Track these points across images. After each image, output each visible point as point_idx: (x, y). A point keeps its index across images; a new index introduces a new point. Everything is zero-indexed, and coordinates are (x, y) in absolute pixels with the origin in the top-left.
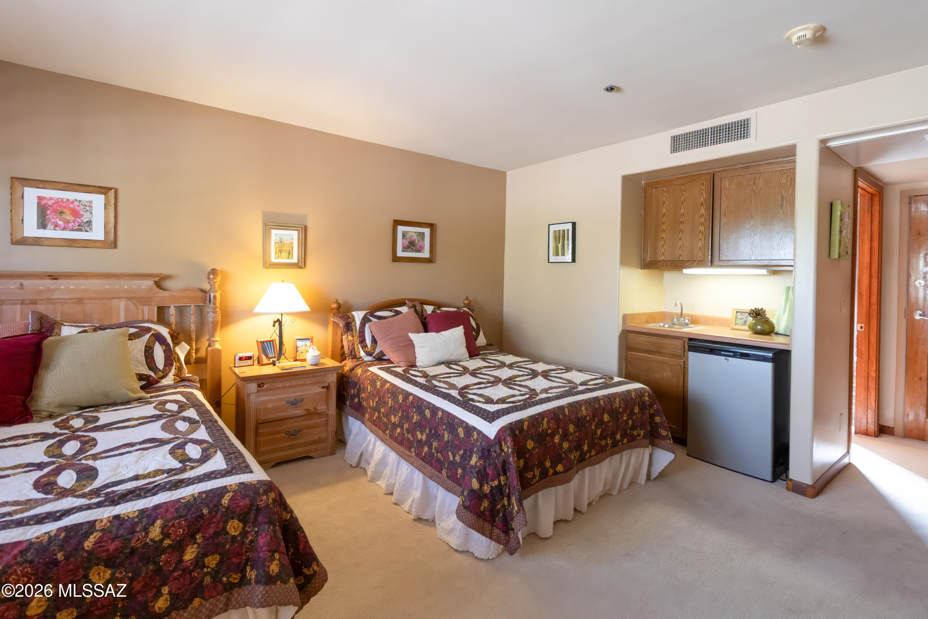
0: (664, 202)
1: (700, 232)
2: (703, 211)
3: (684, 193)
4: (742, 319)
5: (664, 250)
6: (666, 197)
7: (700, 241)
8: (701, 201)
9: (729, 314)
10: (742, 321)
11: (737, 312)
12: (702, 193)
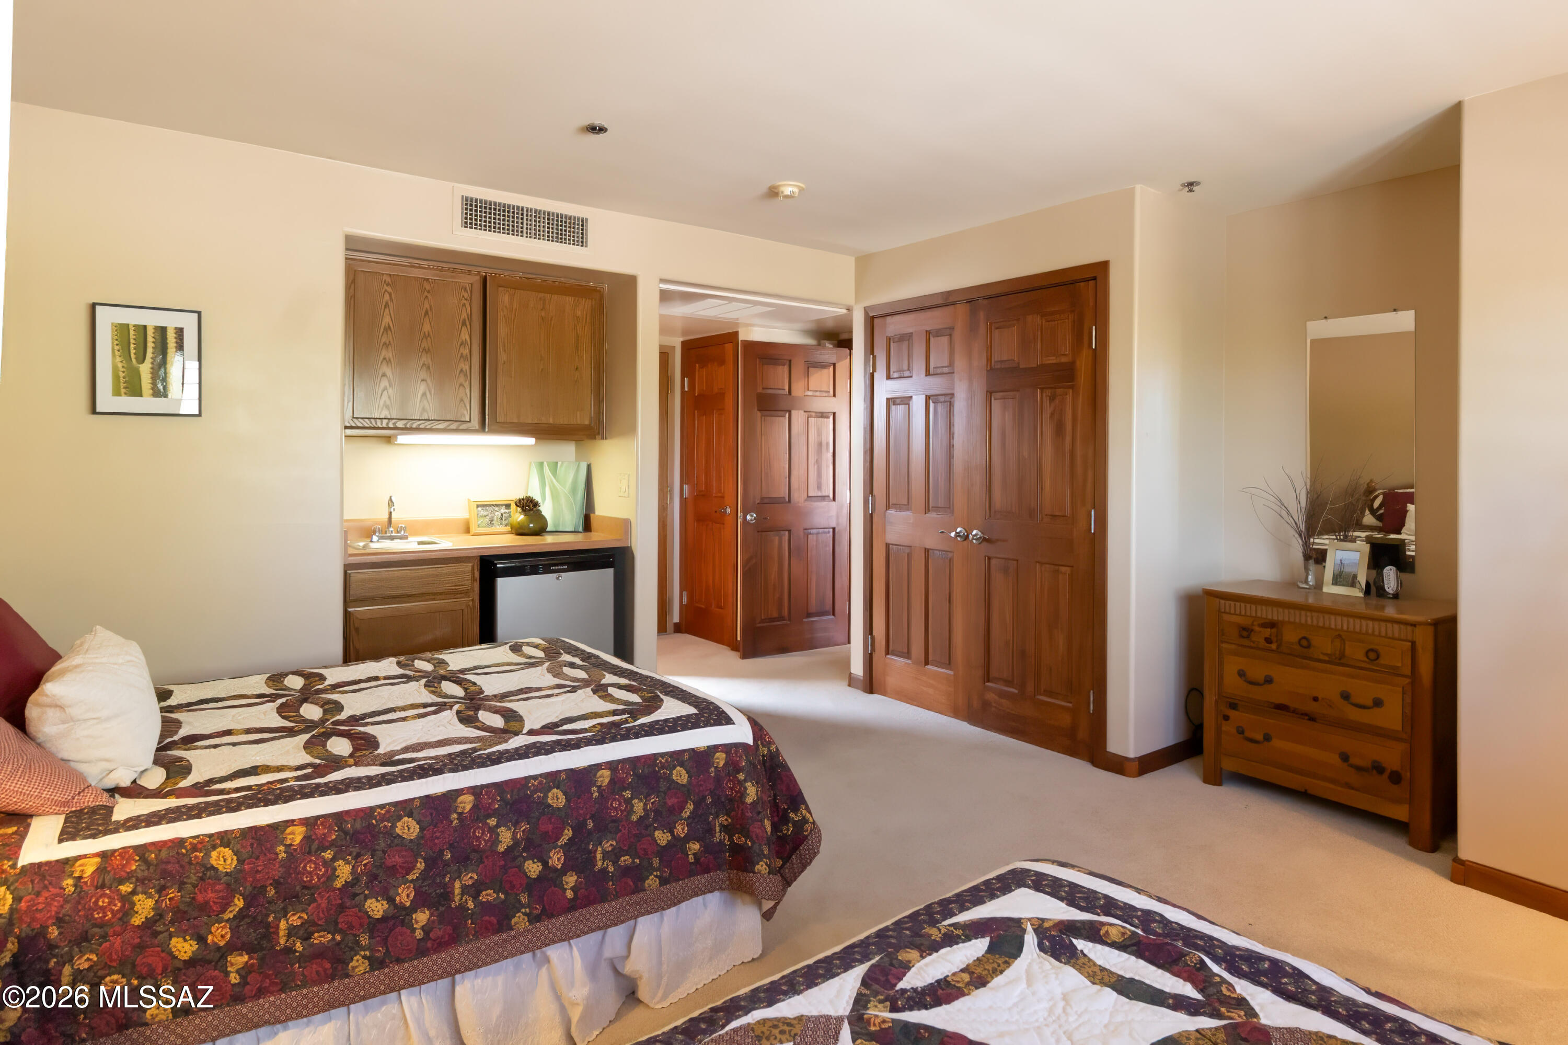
0: (387, 304)
1: (461, 371)
2: (465, 336)
3: (429, 296)
4: (485, 516)
5: (389, 397)
6: (390, 294)
7: (461, 388)
8: (463, 317)
9: (461, 513)
10: (487, 520)
11: (478, 506)
12: (464, 305)
